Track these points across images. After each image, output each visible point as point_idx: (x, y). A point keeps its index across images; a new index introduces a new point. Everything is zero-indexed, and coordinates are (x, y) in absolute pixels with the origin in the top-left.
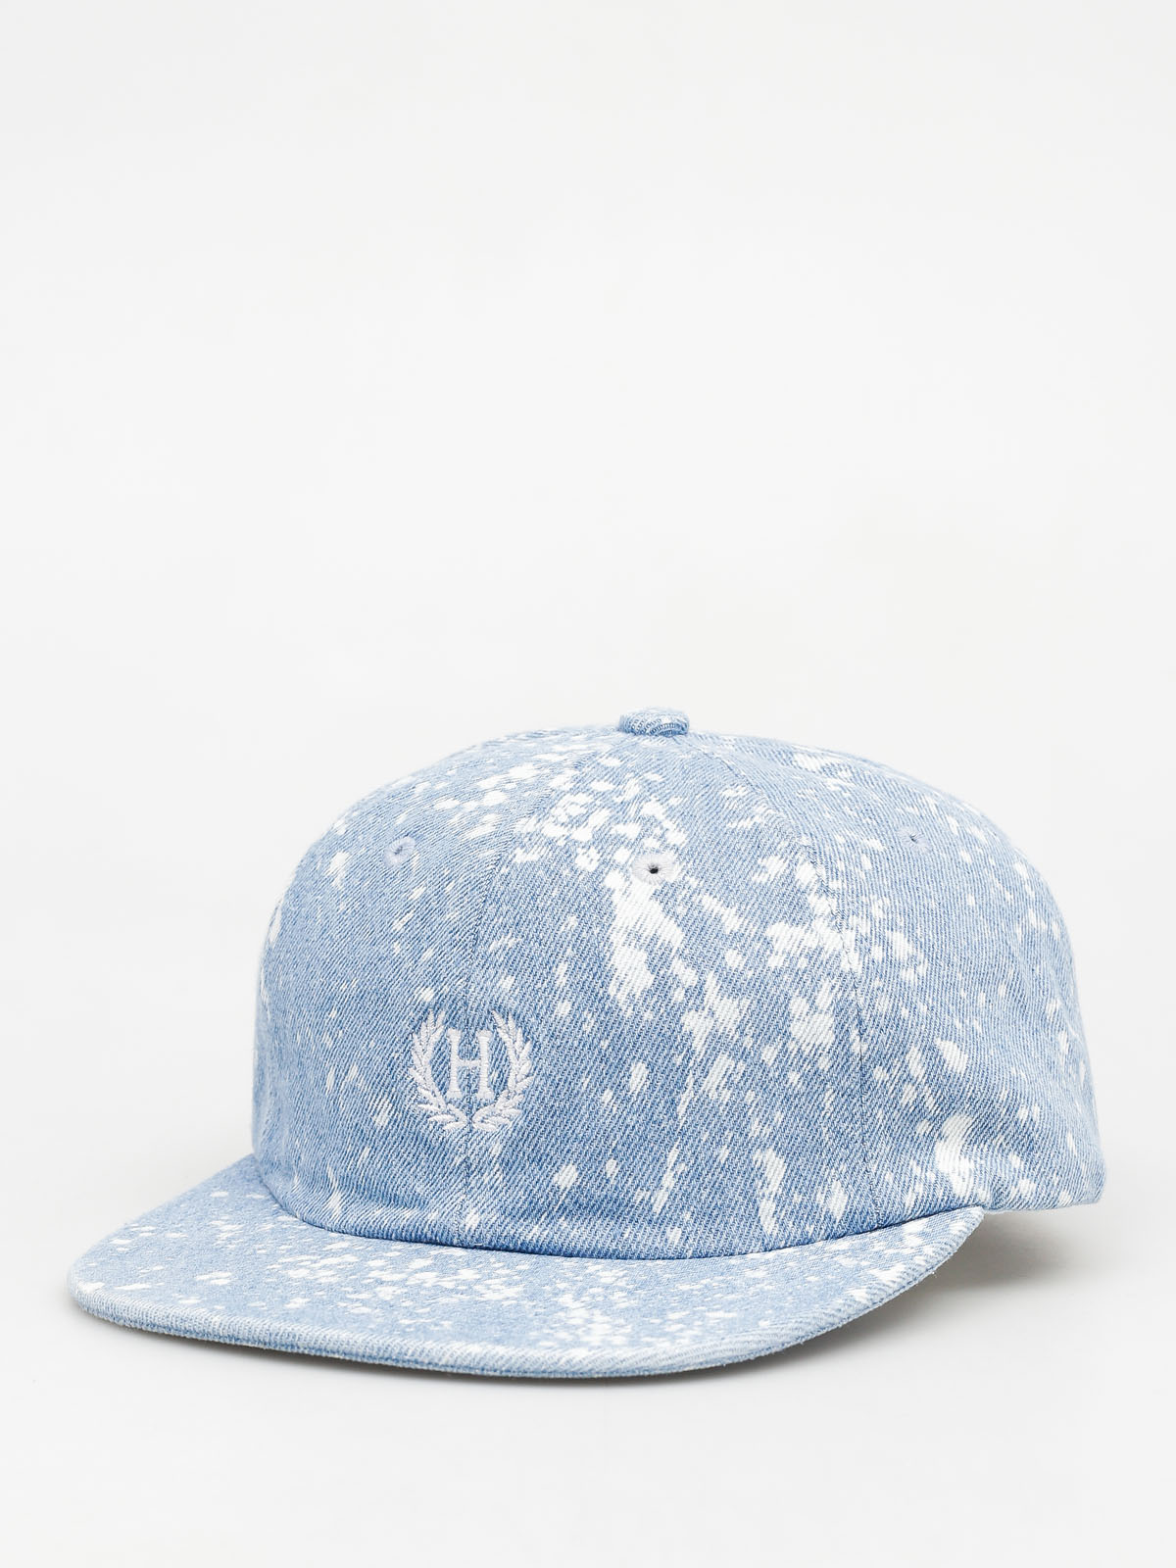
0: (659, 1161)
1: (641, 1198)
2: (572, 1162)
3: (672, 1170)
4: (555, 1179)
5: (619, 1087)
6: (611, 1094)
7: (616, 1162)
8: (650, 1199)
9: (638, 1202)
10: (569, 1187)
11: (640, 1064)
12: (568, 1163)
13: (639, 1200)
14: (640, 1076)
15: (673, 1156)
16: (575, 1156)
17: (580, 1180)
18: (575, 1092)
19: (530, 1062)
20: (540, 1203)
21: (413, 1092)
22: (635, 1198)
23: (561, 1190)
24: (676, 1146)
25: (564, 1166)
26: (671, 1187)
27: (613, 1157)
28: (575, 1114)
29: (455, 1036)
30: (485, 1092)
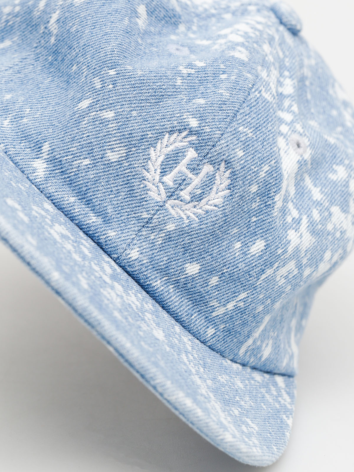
0: (235, 294)
1: (213, 304)
2: (200, 264)
3: (236, 302)
4: (187, 265)
5: (245, 245)
6: (240, 245)
7: (218, 279)
8: (216, 308)
9: (210, 305)
10: (189, 275)
11: (263, 241)
12: (199, 263)
13: (212, 305)
14: (258, 247)
15: (243, 296)
16: (204, 262)
17: (196, 275)
18: (228, 232)
19: (222, 200)
20: (171, 271)
21: (145, 161)
22: (210, 302)
23: (184, 273)
24: (248, 292)
25: (195, 263)
26: (229, 310)
27: (219, 276)
28: (220, 242)
29: (191, 154)
30: (185, 194)
